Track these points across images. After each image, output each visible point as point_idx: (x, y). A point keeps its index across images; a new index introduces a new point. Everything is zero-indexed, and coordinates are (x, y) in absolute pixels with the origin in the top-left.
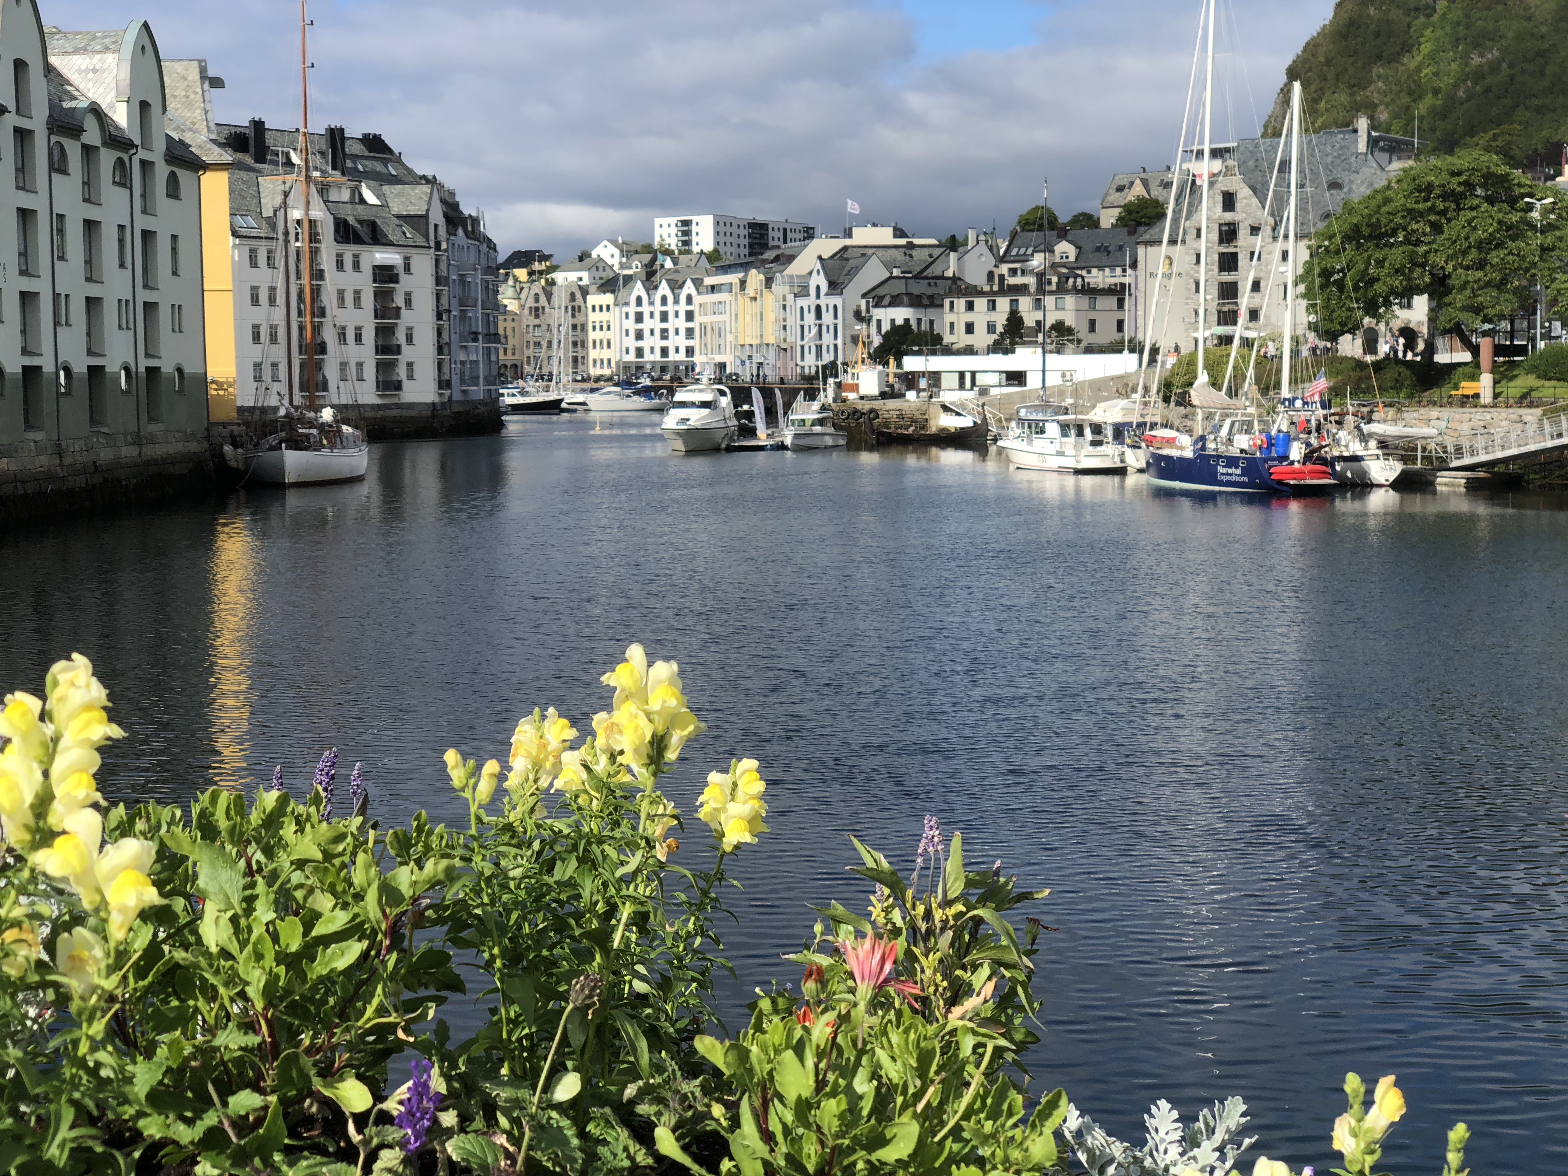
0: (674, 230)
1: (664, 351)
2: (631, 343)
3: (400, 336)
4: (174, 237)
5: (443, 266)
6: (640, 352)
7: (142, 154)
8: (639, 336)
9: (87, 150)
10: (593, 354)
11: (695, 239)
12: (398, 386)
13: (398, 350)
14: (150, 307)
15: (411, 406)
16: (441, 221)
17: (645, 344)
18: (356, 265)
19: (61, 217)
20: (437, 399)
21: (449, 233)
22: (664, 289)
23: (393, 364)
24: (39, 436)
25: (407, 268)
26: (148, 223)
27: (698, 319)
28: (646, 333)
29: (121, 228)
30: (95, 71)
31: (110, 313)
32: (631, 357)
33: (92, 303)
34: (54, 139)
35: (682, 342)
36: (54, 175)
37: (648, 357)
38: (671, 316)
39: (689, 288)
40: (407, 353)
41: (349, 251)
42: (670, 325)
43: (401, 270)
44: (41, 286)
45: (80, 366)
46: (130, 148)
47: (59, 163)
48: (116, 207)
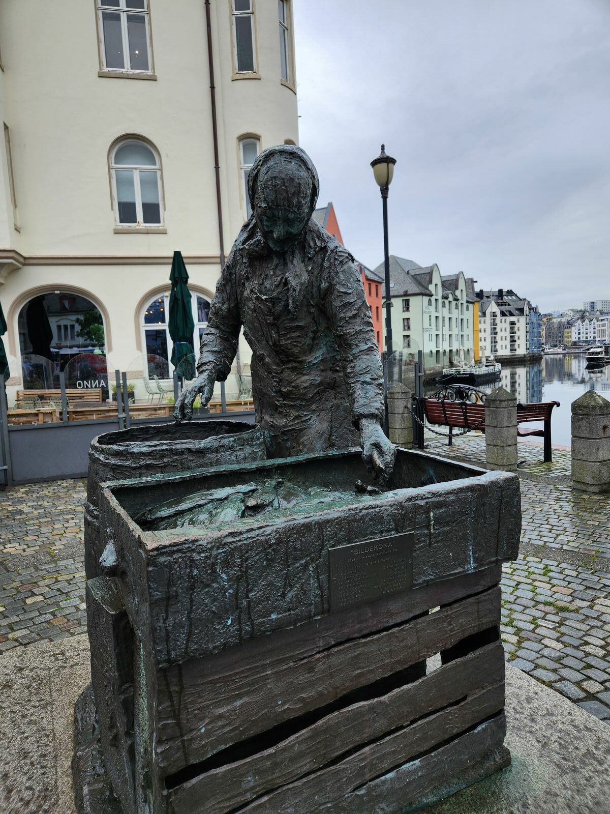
0: (589, 305)
1: (587, 338)
2: (577, 336)
3: (516, 338)
4: (467, 320)
5: (528, 320)
6: (579, 338)
7: (461, 302)
8: (579, 334)
9: (450, 302)
10: (566, 339)
11: (595, 307)
12: (515, 350)
13: (515, 341)
14: (462, 335)
15: (518, 355)
16: (528, 309)
17: (581, 336)
18: (505, 322)
19: (444, 317)
20: (525, 353)
21: (530, 312)
22: (587, 321)
23: (514, 345)
24: (439, 365)
25: (518, 321)
26: (462, 317)
27: (597, 329)
28: (581, 333)
29: (456, 318)
30: (451, 284)
31: (454, 337)
32: (577, 340)
33: (450, 335)
34: (443, 300)
35: (592, 335)
36: (443, 308)
37: (581, 339)
38: (589, 328)
39: (594, 320)
40: (518, 342)
41: (504, 318)
42: (588, 331)
43: (516, 322)
44: (440, 333)
45: (448, 351)
46: (458, 300)
47: (444, 305)
48: (455, 314)
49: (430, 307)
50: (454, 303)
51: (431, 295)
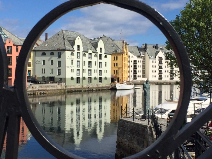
3: (174, 72)
4: (106, 63)
7: (100, 54)
9: (90, 54)
12: (173, 78)
14: (100, 70)
15: (175, 81)
19: (84, 61)
23: (173, 75)
24: (79, 84)
26: (101, 61)
29: (96, 62)
31: (93, 71)
33: (90, 70)
34: (84, 53)
36: (83, 57)
40: (175, 74)
41: (167, 61)
44: (80, 68)
46: (97, 53)
47: (84, 55)
48: (94, 59)
49: (72, 56)
50: (93, 55)
51: (74, 51)
